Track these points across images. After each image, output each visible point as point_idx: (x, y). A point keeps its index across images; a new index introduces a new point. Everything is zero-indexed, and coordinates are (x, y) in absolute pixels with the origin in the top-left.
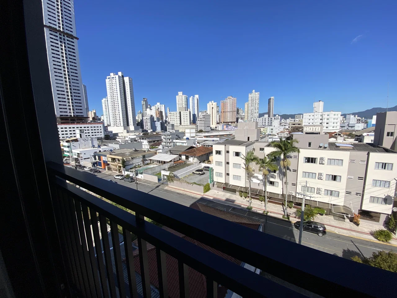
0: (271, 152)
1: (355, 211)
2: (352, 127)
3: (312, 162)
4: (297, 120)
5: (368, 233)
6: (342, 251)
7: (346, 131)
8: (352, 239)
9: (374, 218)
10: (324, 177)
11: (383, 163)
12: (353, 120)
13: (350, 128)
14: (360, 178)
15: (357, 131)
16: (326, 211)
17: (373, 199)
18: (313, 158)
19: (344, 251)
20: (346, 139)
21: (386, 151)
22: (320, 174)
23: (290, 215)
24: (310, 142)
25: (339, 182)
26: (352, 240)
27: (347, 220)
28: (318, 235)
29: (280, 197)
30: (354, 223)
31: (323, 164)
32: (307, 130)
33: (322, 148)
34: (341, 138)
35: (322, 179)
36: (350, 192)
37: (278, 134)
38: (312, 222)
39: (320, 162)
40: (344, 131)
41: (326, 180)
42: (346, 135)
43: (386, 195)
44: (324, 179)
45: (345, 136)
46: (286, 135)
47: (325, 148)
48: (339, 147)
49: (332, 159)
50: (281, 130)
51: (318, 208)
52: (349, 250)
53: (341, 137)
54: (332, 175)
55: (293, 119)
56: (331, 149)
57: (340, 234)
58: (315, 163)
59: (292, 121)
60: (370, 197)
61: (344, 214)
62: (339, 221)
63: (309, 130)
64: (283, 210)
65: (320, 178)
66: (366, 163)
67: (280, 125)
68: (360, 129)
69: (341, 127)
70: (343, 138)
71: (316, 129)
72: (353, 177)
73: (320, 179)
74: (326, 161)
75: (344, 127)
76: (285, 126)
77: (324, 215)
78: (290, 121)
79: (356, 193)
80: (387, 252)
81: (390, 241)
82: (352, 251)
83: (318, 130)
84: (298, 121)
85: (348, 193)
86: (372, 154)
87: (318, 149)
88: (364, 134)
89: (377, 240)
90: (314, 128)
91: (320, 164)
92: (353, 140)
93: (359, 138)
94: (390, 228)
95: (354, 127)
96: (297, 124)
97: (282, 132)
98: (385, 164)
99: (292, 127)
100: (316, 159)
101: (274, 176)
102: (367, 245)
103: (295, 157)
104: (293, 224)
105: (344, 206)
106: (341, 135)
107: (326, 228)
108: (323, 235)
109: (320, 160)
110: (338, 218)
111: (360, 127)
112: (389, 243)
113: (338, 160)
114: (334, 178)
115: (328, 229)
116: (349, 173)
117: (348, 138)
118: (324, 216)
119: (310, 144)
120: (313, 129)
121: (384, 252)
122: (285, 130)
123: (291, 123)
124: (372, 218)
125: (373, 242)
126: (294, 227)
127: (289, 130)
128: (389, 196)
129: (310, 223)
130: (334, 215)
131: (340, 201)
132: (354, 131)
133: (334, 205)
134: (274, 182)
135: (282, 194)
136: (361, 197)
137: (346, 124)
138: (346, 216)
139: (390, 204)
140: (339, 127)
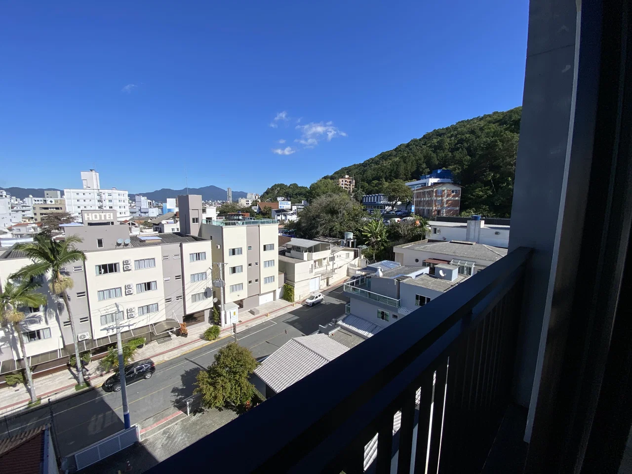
0: (23, 269)
1: (180, 321)
2: (145, 213)
3: (111, 271)
4: (51, 201)
5: (198, 340)
6: (180, 378)
7: (140, 218)
8: (185, 356)
9: (199, 319)
10: (134, 289)
11: (197, 254)
12: (144, 202)
13: (142, 214)
14: (177, 277)
15: (153, 218)
16: (145, 339)
17: (195, 297)
18: (112, 265)
19: (182, 376)
20: (143, 230)
21: (196, 239)
22: (128, 287)
23: (89, 378)
24: (100, 238)
25: (155, 290)
26: (186, 358)
27: (174, 336)
28: (145, 378)
29: (60, 355)
30: (182, 336)
31: (130, 270)
32: (91, 219)
33: (121, 246)
34: (137, 229)
35: (132, 294)
36: (170, 299)
37: (10, 229)
38: (133, 365)
39: (123, 267)
40: (137, 218)
41: (137, 293)
42: (142, 224)
43: (205, 288)
44: (135, 292)
45: (141, 226)
46: (32, 230)
47: (126, 245)
48: (144, 241)
49: (141, 260)
50: (18, 221)
51: (134, 339)
52: (187, 372)
53: (136, 227)
54: (145, 283)
55: (42, 199)
56: (135, 246)
57: (171, 358)
58: (116, 271)
59: (40, 202)
60: (191, 296)
61: (168, 330)
62: (165, 343)
63: (94, 219)
64: (72, 376)
65: (128, 292)
66: (180, 257)
67: (11, 210)
68: (155, 215)
69: (131, 212)
70: (139, 229)
71: (105, 216)
72: (169, 278)
73: (129, 294)
74: (132, 265)
75: (135, 213)
76: (23, 211)
77: (144, 345)
78: (34, 202)
79: (177, 297)
80: (225, 346)
81: (219, 336)
82: (191, 370)
83: (110, 217)
84: (53, 203)
85: (168, 300)
86: (184, 245)
87: (116, 249)
88: (164, 222)
89: (208, 341)
90: (103, 215)
91: (124, 271)
92: (152, 230)
93: (158, 228)
94: (216, 321)
95: (147, 212)
96: (53, 208)
97: (19, 225)
98: (199, 254)
99: (42, 214)
100: (117, 265)
101: (36, 318)
102: (201, 353)
103: (77, 268)
104: (101, 389)
105: (167, 320)
106: (135, 224)
107: (154, 362)
108: (152, 373)
109: (124, 265)
110: (163, 340)
111: (154, 212)
112: (219, 338)
113: (149, 259)
114: (148, 286)
115: (156, 361)
116: (165, 274)
117: (145, 229)
118: (145, 347)
119: (100, 242)
120: (100, 216)
121: (223, 348)
122: (27, 220)
123: (38, 207)
124: (197, 319)
125: (206, 346)
126: (103, 392)
127: (36, 220)
128: (208, 289)
129: (129, 368)
130: (158, 338)
131: (159, 317)
132: (148, 218)
133: (155, 324)
134: (38, 332)
135: (63, 347)
136: (182, 300)
137: (137, 210)
138: (171, 332)
139: (210, 297)
140: (128, 214)
